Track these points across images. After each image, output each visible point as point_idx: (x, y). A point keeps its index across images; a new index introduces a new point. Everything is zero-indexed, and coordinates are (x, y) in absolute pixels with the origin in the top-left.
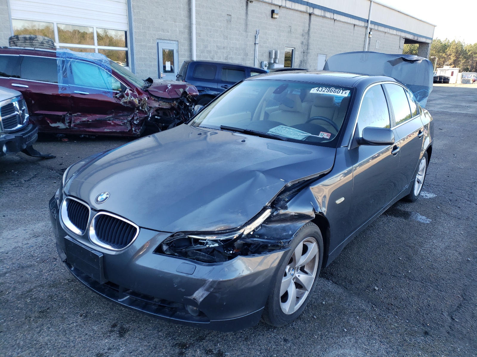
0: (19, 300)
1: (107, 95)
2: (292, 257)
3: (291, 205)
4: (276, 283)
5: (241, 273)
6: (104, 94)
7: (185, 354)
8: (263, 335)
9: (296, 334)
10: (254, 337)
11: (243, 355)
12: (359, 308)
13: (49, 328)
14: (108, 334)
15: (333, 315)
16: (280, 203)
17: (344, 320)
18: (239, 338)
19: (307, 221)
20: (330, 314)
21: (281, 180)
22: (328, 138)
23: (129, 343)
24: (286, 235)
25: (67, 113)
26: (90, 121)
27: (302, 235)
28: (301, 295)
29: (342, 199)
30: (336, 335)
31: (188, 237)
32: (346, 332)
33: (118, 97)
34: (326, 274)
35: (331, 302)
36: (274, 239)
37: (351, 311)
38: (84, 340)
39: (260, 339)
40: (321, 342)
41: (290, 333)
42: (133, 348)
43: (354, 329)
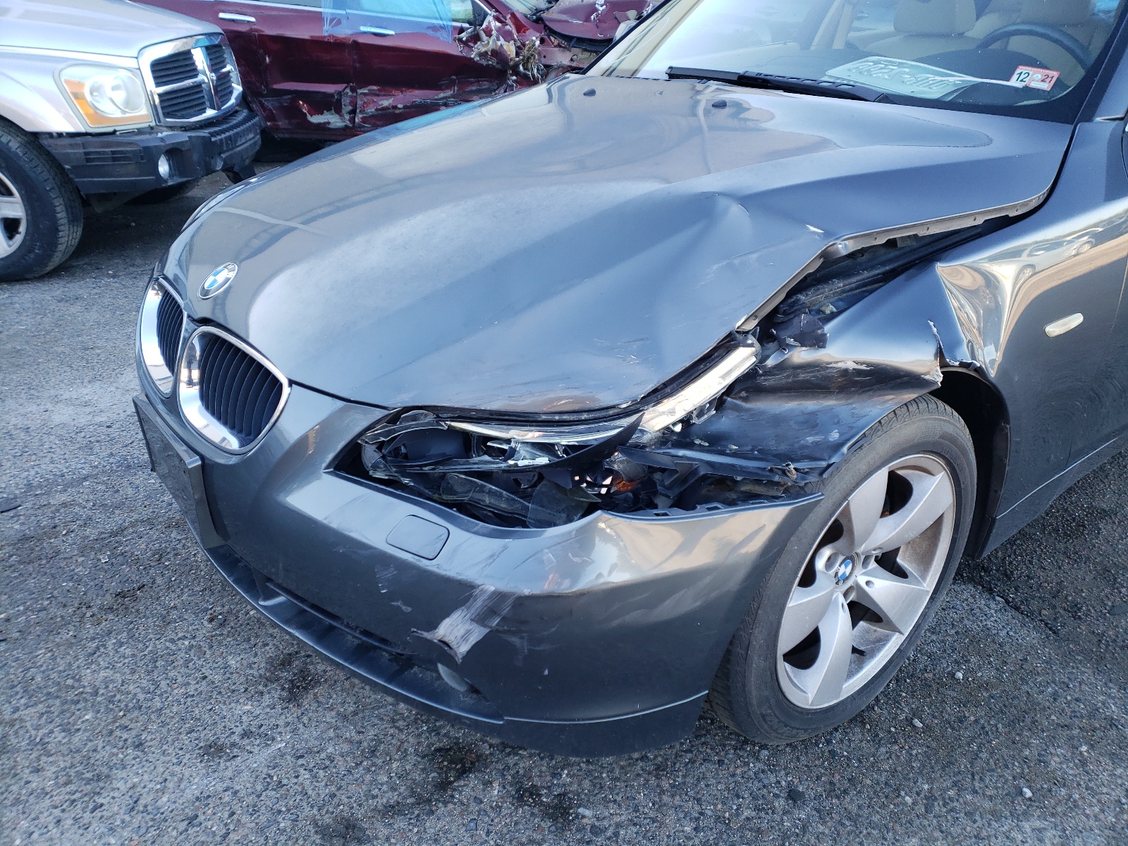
0: (83, 556)
1: (438, 34)
2: (836, 521)
3: (840, 332)
4: (760, 612)
5: (605, 573)
6: (430, 32)
7: (455, 790)
8: (720, 762)
9: (837, 777)
10: (687, 764)
11: (635, 825)
12: (1093, 713)
13: (121, 644)
14: (260, 688)
15: (989, 724)
16: (796, 321)
17: (1027, 752)
18: (637, 760)
19: (909, 396)
20: (976, 721)
21: (812, 229)
22: (1046, 86)
23: (304, 724)
24: (816, 444)
25: (346, 87)
26: (400, 109)
27: (882, 445)
28: (874, 642)
29: (1076, 320)
30: (987, 805)
31: (450, 427)
32: (1030, 799)
33: (464, 39)
34: (985, 572)
35: (986, 674)
36: (764, 455)
37: (1062, 721)
38: (193, 696)
39: (708, 775)
40: (926, 823)
41: (816, 771)
42: (312, 743)
43: (1063, 791)
